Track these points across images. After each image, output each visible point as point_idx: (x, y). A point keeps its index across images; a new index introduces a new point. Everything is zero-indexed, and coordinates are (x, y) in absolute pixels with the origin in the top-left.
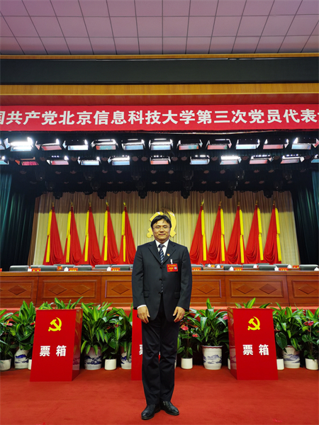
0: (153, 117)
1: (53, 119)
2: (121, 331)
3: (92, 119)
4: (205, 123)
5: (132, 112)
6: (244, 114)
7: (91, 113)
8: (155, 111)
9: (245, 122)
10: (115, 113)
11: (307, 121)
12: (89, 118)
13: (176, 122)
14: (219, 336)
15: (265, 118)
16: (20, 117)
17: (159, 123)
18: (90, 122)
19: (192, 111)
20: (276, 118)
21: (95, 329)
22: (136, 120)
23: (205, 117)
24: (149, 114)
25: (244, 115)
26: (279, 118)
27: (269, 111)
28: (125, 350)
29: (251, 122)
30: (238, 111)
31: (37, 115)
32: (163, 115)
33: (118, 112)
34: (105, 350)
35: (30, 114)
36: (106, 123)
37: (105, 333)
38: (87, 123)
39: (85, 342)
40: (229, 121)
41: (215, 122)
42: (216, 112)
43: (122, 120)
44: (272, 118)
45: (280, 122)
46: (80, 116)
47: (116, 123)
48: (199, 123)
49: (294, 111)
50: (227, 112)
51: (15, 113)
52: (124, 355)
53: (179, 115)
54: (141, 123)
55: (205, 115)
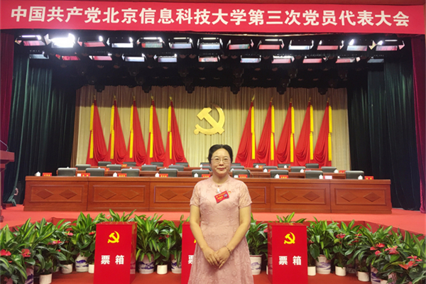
0: (202, 16)
1: (96, 17)
2: (172, 241)
3: (138, 18)
4: (257, 24)
5: (180, 10)
6: (298, 14)
7: (137, 11)
8: (205, 10)
9: (299, 23)
10: (162, 11)
11: (364, 24)
12: (134, 16)
13: (226, 23)
14: (259, 246)
15: (320, 19)
16: (61, 13)
17: (209, 23)
18: (135, 21)
19: (243, 11)
20: (332, 20)
21: (148, 238)
22: (184, 19)
23: (256, 18)
24: (198, 12)
25: (298, 16)
26: (334, 20)
27: (325, 12)
28: (175, 257)
29: (305, 24)
30: (292, 11)
31: (80, 12)
32: (213, 14)
33: (165, 9)
34: (157, 257)
35: (72, 10)
36: (153, 22)
37: (157, 243)
38: (132, 21)
39: (140, 250)
40: (281, 23)
41: (268, 23)
42: (269, 12)
43: (169, 19)
44: (327, 20)
45: (335, 24)
46: (125, 14)
47: (163, 22)
48: (250, 23)
49: (351, 13)
50: (280, 12)
51: (56, 9)
52: (174, 262)
53: (229, 15)
54: (189, 22)
55: (257, 15)
